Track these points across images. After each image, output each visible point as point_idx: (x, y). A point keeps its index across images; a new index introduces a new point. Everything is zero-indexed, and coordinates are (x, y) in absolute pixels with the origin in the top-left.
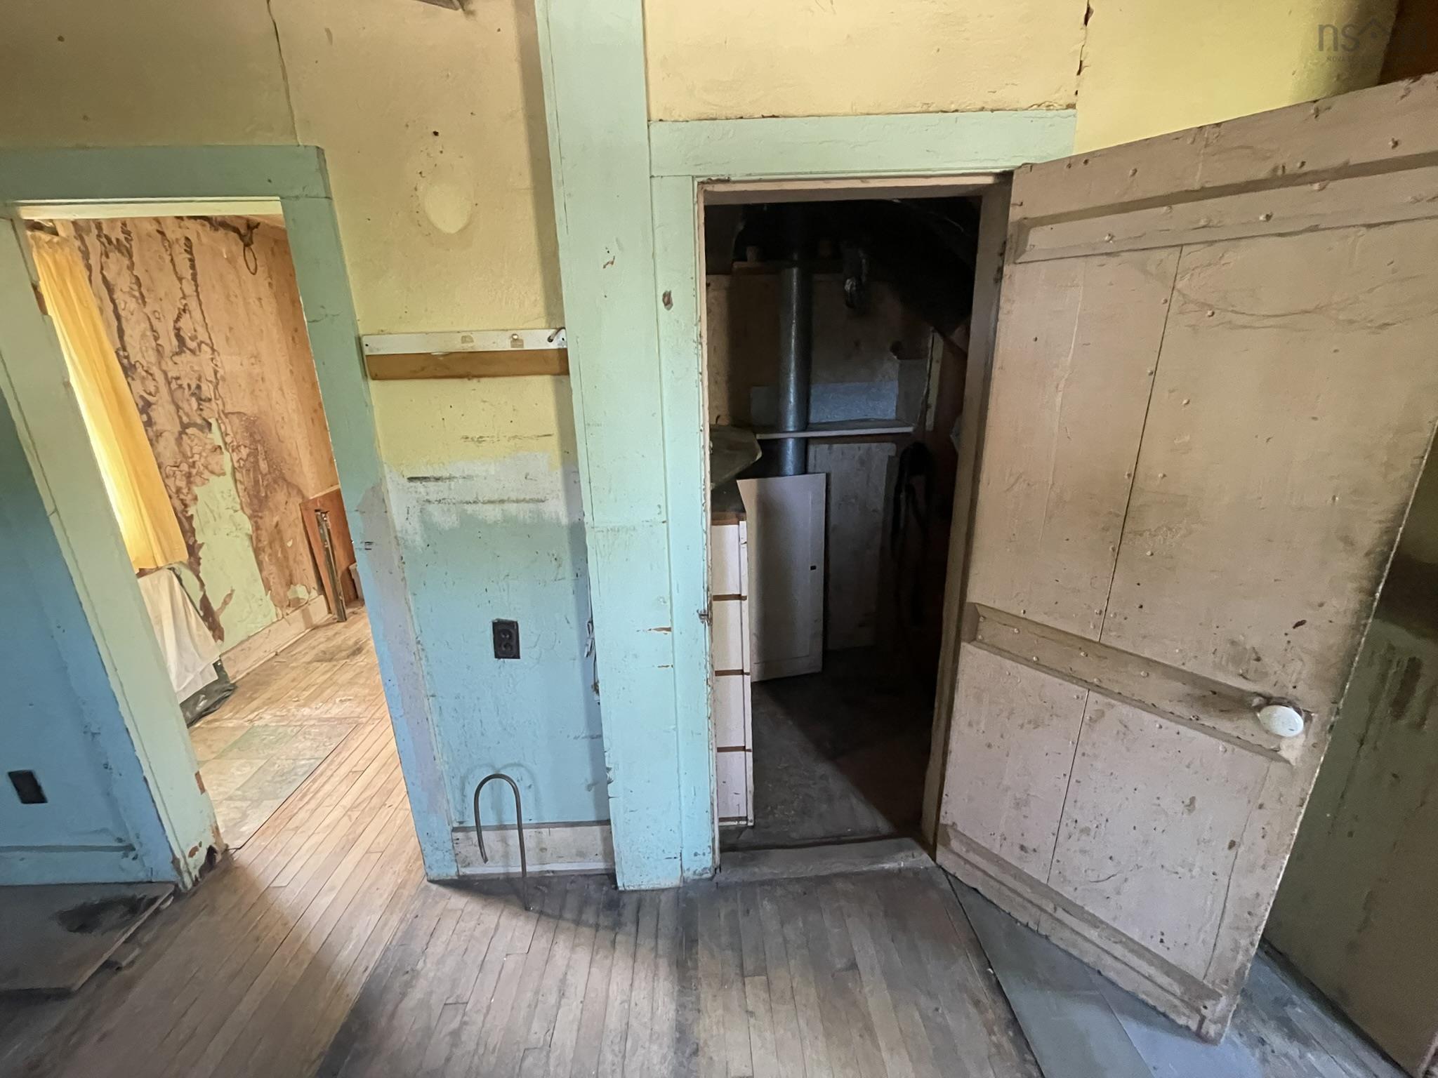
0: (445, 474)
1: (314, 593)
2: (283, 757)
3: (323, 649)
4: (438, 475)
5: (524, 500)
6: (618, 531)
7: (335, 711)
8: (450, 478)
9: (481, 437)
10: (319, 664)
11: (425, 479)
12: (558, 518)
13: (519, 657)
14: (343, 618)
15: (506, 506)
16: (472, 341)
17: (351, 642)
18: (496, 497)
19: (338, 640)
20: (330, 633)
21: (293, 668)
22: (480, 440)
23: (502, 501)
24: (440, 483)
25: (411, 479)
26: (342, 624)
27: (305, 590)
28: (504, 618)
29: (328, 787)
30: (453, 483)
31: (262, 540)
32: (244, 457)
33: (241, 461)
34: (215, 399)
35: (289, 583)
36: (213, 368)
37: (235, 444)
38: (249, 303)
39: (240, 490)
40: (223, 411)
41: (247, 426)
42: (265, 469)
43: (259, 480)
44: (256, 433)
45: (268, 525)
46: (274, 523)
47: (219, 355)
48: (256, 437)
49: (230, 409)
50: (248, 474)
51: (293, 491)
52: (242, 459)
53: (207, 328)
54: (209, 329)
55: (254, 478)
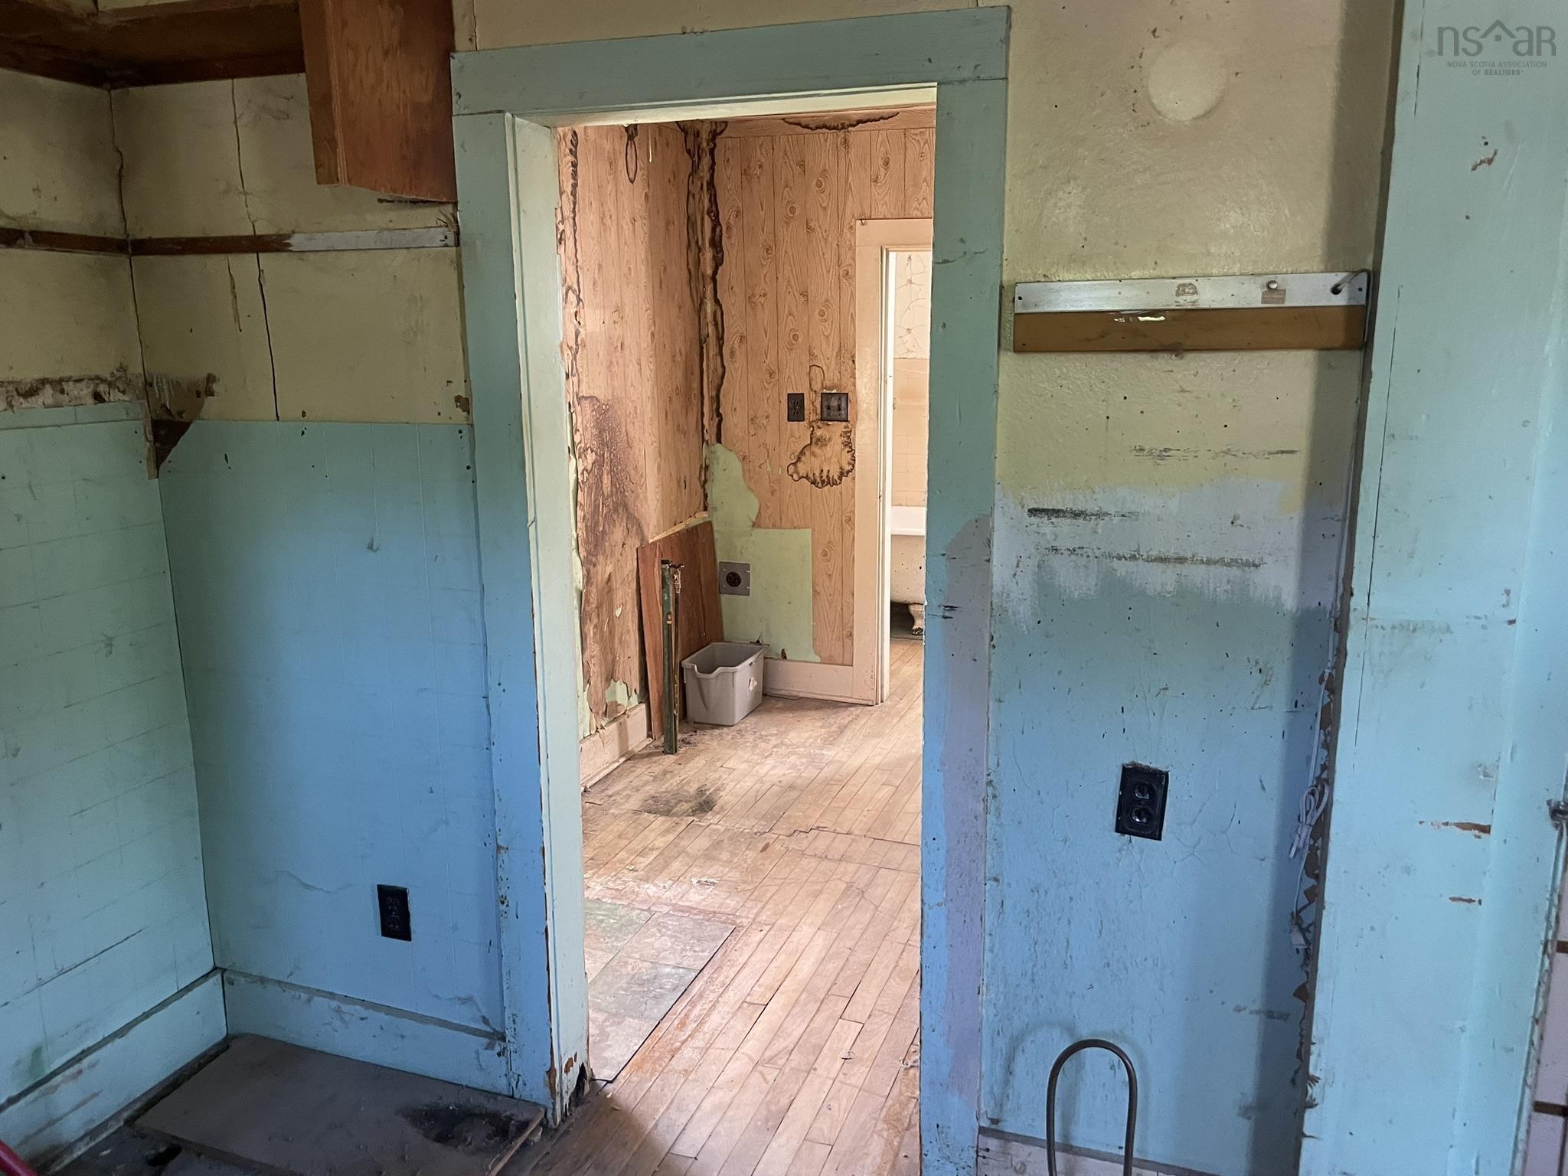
0: (1091, 507)
1: (635, 699)
2: (637, 956)
3: (652, 792)
4: (1080, 507)
5: (1220, 562)
6: (1414, 630)
7: (695, 897)
8: (1100, 515)
9: (1166, 450)
10: (652, 817)
11: (1056, 512)
12: (1278, 598)
13: (1159, 838)
14: (670, 748)
15: (1185, 569)
16: (1196, 292)
17: (692, 789)
18: (1171, 554)
19: (671, 783)
20: (657, 769)
21: (615, 816)
22: (1164, 454)
23: (1181, 560)
24: (1081, 521)
25: (1033, 512)
26: (672, 758)
27: (624, 694)
28: (1143, 762)
29: (715, 1019)
30: (1101, 523)
31: (591, 600)
32: (589, 468)
33: (585, 472)
34: (572, 374)
35: (610, 677)
36: (575, 326)
37: (583, 445)
38: (622, 227)
39: (578, 519)
40: (577, 395)
41: (598, 419)
42: (607, 488)
43: (599, 504)
44: (605, 430)
45: (600, 578)
46: (607, 576)
47: (584, 308)
48: (604, 437)
49: (584, 392)
50: (589, 494)
51: (632, 527)
52: (587, 470)
53: (577, 267)
54: (579, 268)
55: (595, 501)
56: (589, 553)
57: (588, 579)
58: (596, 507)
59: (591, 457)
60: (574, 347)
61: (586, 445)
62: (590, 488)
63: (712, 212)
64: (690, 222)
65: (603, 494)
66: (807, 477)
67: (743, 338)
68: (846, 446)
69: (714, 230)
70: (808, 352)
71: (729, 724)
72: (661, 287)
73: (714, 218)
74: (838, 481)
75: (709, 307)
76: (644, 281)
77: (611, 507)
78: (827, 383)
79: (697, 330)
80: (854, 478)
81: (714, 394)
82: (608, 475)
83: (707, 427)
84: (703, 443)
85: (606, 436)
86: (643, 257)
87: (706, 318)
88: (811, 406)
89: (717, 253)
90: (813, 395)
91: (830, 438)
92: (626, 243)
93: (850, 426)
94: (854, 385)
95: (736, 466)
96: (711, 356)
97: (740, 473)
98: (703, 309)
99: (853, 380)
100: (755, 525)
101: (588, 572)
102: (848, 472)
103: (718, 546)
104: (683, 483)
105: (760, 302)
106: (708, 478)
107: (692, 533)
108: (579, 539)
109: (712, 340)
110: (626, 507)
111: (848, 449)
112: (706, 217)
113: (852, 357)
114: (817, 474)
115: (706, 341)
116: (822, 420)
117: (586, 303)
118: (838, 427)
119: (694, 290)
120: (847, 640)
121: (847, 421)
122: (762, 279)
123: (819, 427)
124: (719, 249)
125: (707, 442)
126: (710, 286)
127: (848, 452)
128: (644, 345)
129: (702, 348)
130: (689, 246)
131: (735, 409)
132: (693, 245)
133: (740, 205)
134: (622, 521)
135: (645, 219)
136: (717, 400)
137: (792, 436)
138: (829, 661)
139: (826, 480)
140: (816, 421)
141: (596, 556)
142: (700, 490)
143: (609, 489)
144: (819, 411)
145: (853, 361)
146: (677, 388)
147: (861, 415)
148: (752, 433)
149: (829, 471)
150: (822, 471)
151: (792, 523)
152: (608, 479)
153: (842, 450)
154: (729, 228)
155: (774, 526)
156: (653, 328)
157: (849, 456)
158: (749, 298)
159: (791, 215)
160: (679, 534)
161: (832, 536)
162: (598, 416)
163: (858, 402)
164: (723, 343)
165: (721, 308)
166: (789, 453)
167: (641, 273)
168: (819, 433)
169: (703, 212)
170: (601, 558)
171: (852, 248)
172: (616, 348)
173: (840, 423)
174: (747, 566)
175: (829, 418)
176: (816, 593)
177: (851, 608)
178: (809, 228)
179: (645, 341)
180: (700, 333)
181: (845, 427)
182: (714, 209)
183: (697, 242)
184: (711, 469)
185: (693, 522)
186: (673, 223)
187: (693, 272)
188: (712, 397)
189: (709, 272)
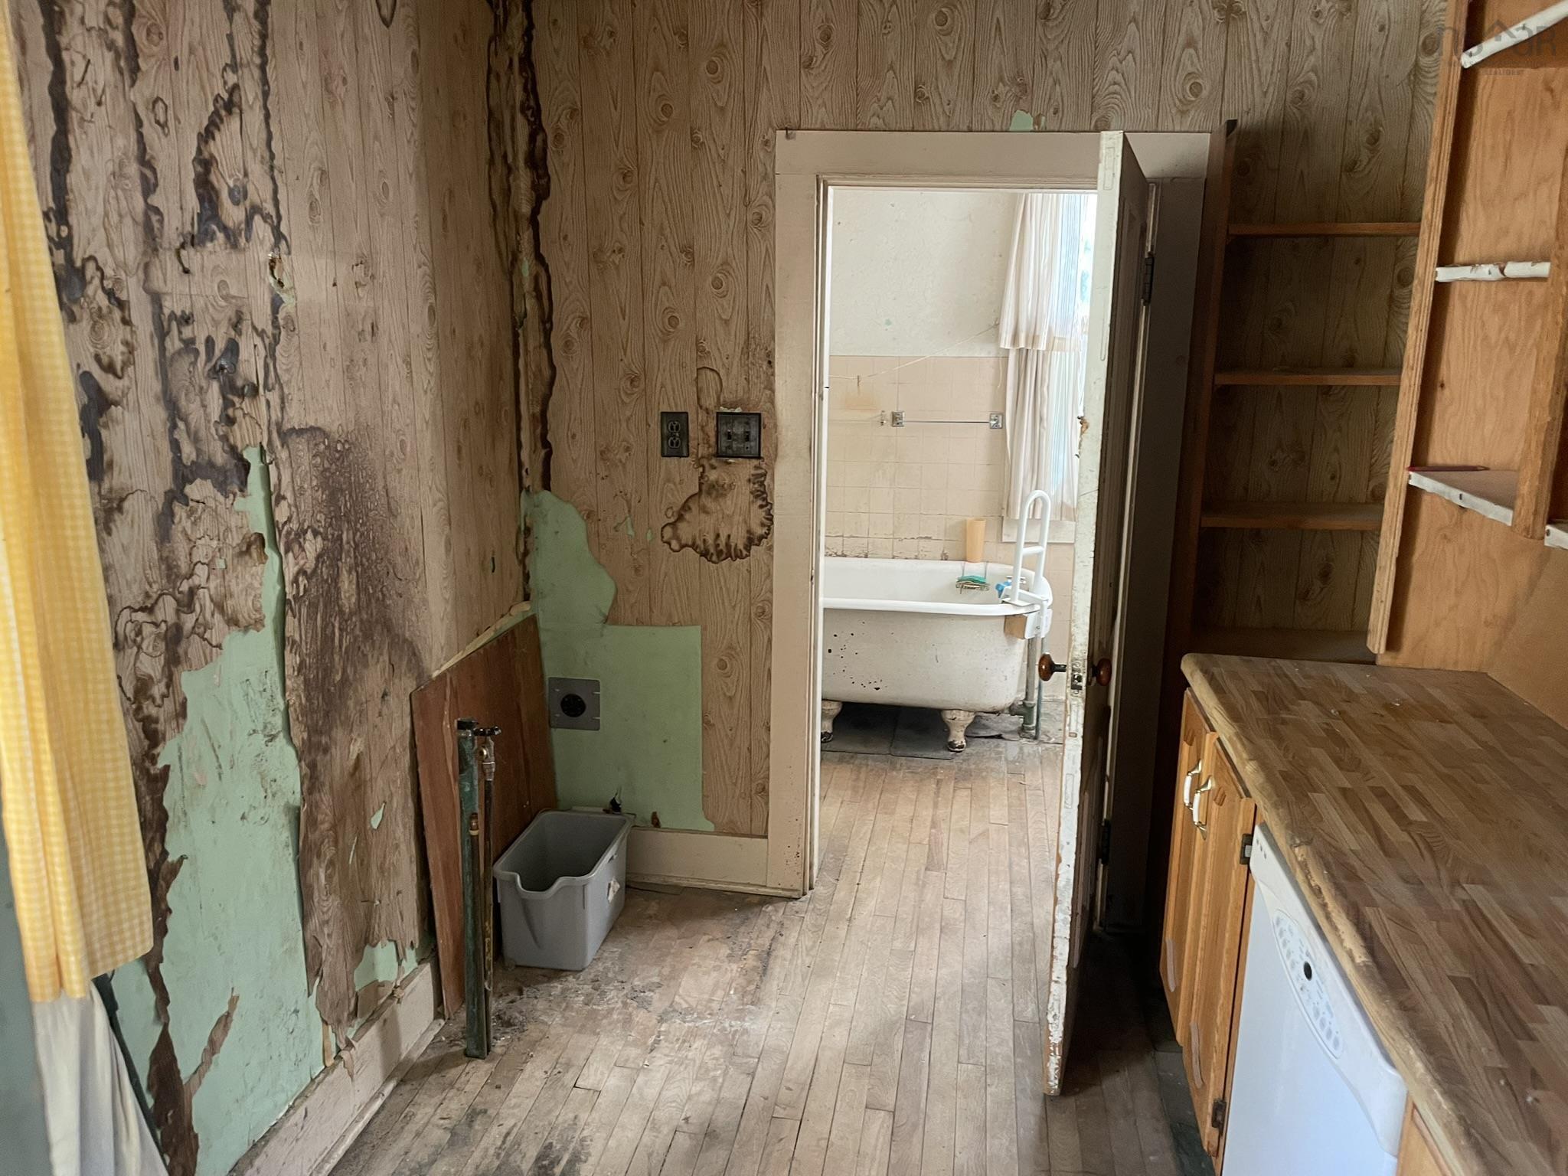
1: (410, 961)
20: (457, 1105)
26: (483, 1068)
31: (320, 817)
32: (310, 566)
33: (301, 579)
34: (266, 386)
35: (363, 940)
36: (272, 290)
37: (294, 526)
38: (369, 105)
39: (289, 671)
40: (279, 425)
41: (326, 470)
42: (349, 598)
43: (333, 633)
44: (342, 491)
45: (337, 772)
46: (352, 762)
47: (289, 253)
48: (341, 503)
49: (295, 418)
50: (312, 617)
51: (401, 658)
52: (305, 573)
53: (272, 168)
54: (276, 172)
55: (324, 629)
56: (313, 730)
57: (312, 781)
58: (328, 639)
59: (312, 546)
60: (269, 330)
61: (301, 524)
62: (313, 606)
63: (529, 108)
64: (493, 119)
65: (341, 612)
66: (694, 546)
67: (584, 321)
68: (757, 497)
69: (532, 138)
70: (694, 347)
71: (576, 968)
72: (445, 228)
73: (532, 119)
74: (745, 553)
75: (527, 267)
76: (412, 213)
77: (358, 632)
78: (727, 396)
79: (508, 303)
80: (770, 548)
81: (538, 410)
82: (350, 572)
83: (527, 465)
84: (520, 492)
85: (344, 502)
86: (411, 168)
87: (521, 285)
88: (700, 433)
89: (539, 177)
90: (702, 415)
91: (730, 485)
92: (376, 138)
93: (764, 466)
94: (772, 401)
95: (575, 529)
96: (531, 348)
97: (582, 536)
98: (516, 270)
99: (768, 392)
100: (610, 619)
101: (312, 766)
102: (761, 538)
103: (546, 653)
104: (489, 564)
105: (613, 262)
106: (529, 547)
107: (505, 642)
108: (291, 709)
109: (533, 323)
110: (388, 626)
111: (760, 502)
112: (519, 117)
113: (768, 356)
114: (710, 541)
115: (522, 324)
116: (718, 455)
117: (294, 243)
118: (745, 469)
119: (501, 237)
120: (757, 799)
121: (759, 457)
122: (616, 222)
123: (713, 467)
124: (541, 172)
125: (528, 490)
126: (527, 233)
127: (761, 507)
128: (415, 329)
129: (516, 335)
130: (491, 162)
131: (574, 436)
132: (498, 160)
133: (578, 99)
134: (381, 654)
135: (413, 99)
136: (542, 420)
137: (669, 481)
138: (732, 831)
139: (725, 550)
140: (709, 458)
141: (329, 733)
142: (517, 569)
143: (353, 600)
144: (713, 440)
145: (770, 362)
146: (477, 403)
147: (785, 448)
148: (603, 474)
149: (729, 536)
150: (718, 536)
151: (670, 616)
152: (350, 582)
153: (751, 503)
154: (559, 137)
155: (640, 622)
156: (432, 300)
157: (762, 513)
158: (595, 255)
159: (665, 119)
160: (485, 650)
161: (734, 636)
162: (327, 465)
163: (779, 429)
164: (551, 329)
165: (547, 270)
166: (664, 508)
167: (408, 197)
168: (713, 476)
169: (513, 107)
170: (339, 734)
171: (769, 178)
172: (361, 333)
173: (747, 461)
174: (595, 684)
175: (730, 452)
176: (707, 724)
177: (765, 749)
178: (695, 140)
179: (419, 324)
180: (512, 309)
181: (757, 467)
182: (532, 103)
183: (505, 157)
184: (535, 530)
185: (506, 623)
186: (465, 118)
187: (499, 208)
188: (534, 415)
189: (526, 209)
